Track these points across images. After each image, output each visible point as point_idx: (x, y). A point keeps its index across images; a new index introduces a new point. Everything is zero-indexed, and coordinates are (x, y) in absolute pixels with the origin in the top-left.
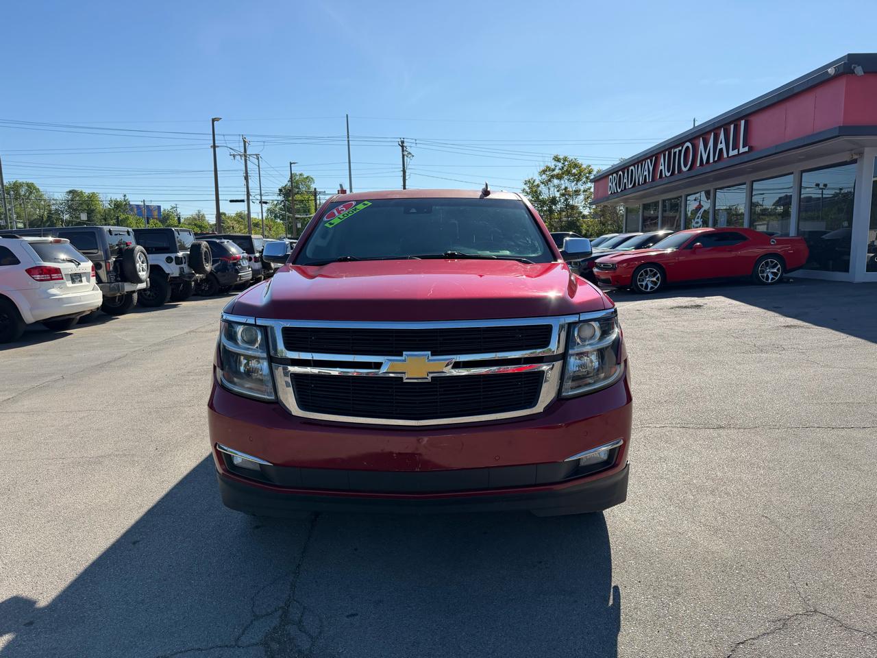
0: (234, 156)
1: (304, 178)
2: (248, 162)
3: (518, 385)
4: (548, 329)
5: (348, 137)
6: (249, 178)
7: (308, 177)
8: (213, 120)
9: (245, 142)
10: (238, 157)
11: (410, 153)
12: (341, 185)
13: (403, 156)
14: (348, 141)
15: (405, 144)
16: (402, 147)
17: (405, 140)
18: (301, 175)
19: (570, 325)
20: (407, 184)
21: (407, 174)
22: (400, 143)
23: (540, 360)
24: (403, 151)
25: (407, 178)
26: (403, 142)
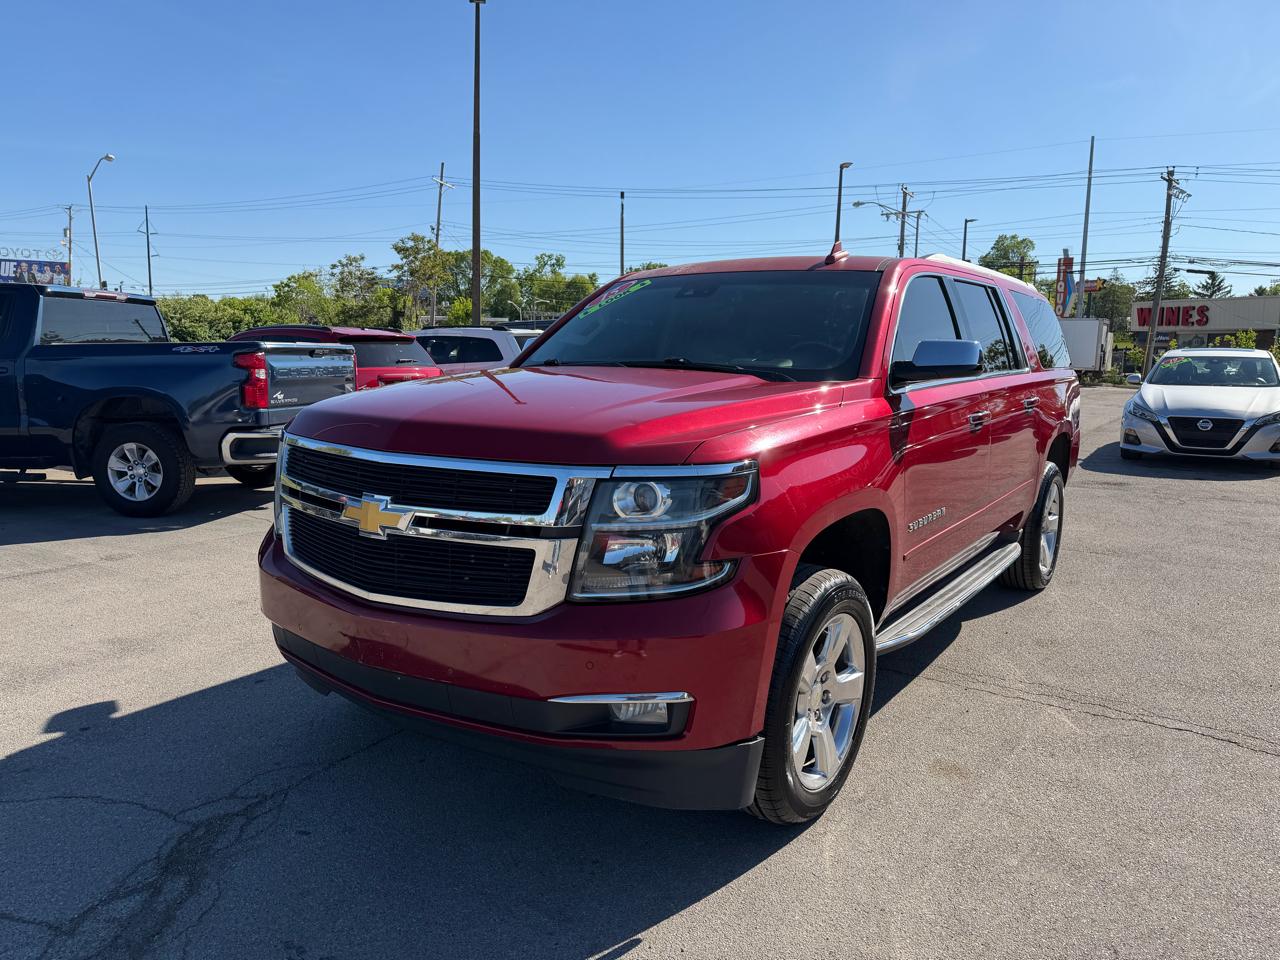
0: (888, 216)
1: (1018, 243)
2: (906, 225)
3: (503, 566)
4: (551, 483)
5: (1090, 173)
6: (905, 246)
7: (1024, 240)
8: (842, 167)
9: (905, 194)
10: (893, 217)
11: (1182, 192)
12: (1066, 251)
13: (1169, 197)
14: (1090, 179)
15: (1175, 177)
16: (1170, 181)
17: (1176, 170)
18: (1014, 237)
19: (599, 481)
20: (1170, 244)
21: (1173, 227)
22: (1165, 176)
23: (535, 532)
24: (1170, 187)
25: (1172, 233)
26: (1171, 173)
